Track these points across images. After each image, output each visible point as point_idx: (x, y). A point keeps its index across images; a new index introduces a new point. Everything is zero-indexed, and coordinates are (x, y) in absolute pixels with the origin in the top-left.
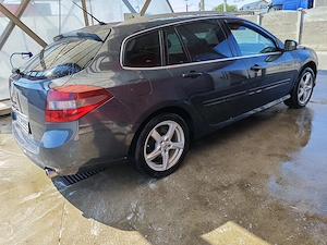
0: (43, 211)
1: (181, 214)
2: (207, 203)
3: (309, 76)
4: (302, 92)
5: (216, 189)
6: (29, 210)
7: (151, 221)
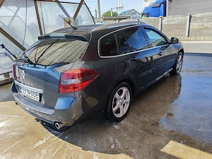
0: (53, 151)
1: (141, 141)
2: (153, 133)
3: (180, 57)
4: (178, 66)
5: (154, 125)
6: (44, 152)
7: (127, 147)
